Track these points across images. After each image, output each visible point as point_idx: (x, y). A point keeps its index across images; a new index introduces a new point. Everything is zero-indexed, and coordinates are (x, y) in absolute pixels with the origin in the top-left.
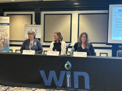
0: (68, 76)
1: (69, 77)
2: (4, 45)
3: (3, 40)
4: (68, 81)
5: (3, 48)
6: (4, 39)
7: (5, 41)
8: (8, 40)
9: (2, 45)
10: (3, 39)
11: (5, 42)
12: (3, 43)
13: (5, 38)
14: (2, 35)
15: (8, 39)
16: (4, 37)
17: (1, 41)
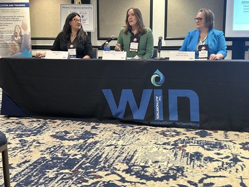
0: (158, 99)
1: (160, 100)
2: (20, 47)
3: (19, 38)
4: (157, 108)
5: (20, 53)
6: (21, 36)
7: (21, 39)
8: (29, 36)
9: (18, 47)
10: (18, 35)
11: (23, 41)
12: (20, 44)
13: (23, 34)
14: (15, 27)
15: (28, 34)
16: (21, 32)
17: (15, 38)
